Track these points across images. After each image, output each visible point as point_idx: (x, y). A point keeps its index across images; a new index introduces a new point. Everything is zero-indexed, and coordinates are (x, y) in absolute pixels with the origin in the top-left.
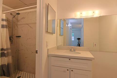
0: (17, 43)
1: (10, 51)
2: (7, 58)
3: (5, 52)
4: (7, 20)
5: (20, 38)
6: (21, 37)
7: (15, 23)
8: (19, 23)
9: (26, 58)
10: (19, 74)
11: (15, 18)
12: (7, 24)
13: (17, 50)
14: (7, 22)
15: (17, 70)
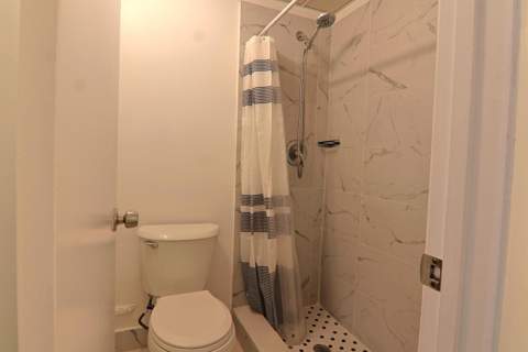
0: (323, 175)
1: (286, 210)
2: (275, 240)
3: (269, 213)
4: (279, 65)
5: (335, 151)
6: (338, 143)
7: (316, 76)
8: (332, 77)
9: (360, 259)
10: (323, 333)
11: (316, 54)
12: (278, 85)
13: (320, 211)
14: (277, 74)
15: (318, 305)
